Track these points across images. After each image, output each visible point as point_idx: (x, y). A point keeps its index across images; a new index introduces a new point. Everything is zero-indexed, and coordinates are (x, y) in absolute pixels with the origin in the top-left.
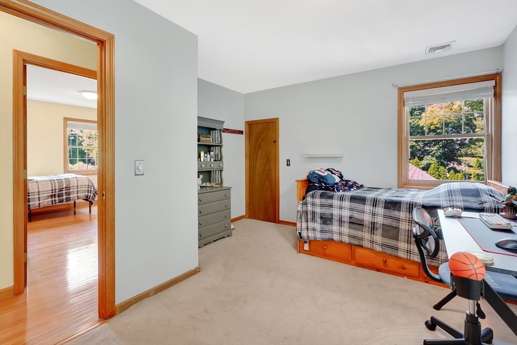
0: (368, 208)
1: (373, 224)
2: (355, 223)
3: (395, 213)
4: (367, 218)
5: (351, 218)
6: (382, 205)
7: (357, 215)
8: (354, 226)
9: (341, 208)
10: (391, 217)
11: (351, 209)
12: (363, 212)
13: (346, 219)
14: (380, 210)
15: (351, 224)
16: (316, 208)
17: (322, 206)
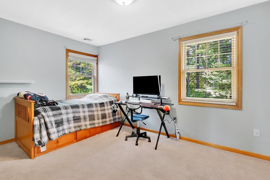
0: (81, 110)
1: (85, 116)
2: (77, 119)
3: (92, 109)
4: (81, 115)
5: (74, 117)
6: (86, 107)
7: (77, 115)
8: (76, 121)
9: (67, 114)
10: (91, 111)
11: (73, 113)
12: (79, 112)
13: (72, 119)
14: (86, 109)
15: (74, 120)
16: (51, 118)
17: (54, 116)
